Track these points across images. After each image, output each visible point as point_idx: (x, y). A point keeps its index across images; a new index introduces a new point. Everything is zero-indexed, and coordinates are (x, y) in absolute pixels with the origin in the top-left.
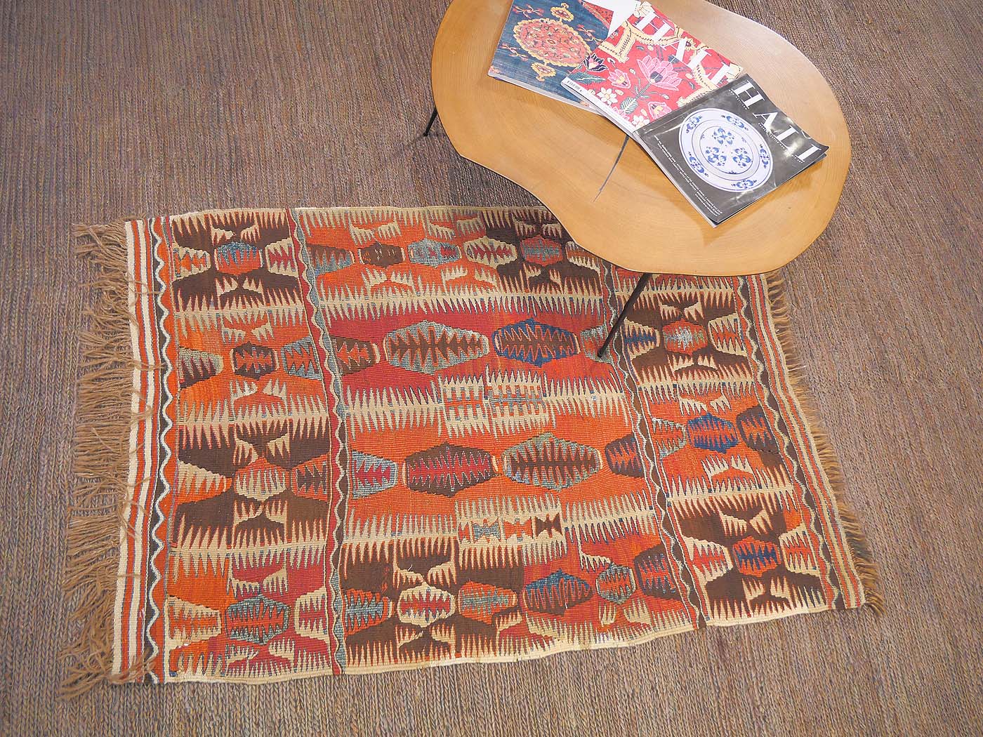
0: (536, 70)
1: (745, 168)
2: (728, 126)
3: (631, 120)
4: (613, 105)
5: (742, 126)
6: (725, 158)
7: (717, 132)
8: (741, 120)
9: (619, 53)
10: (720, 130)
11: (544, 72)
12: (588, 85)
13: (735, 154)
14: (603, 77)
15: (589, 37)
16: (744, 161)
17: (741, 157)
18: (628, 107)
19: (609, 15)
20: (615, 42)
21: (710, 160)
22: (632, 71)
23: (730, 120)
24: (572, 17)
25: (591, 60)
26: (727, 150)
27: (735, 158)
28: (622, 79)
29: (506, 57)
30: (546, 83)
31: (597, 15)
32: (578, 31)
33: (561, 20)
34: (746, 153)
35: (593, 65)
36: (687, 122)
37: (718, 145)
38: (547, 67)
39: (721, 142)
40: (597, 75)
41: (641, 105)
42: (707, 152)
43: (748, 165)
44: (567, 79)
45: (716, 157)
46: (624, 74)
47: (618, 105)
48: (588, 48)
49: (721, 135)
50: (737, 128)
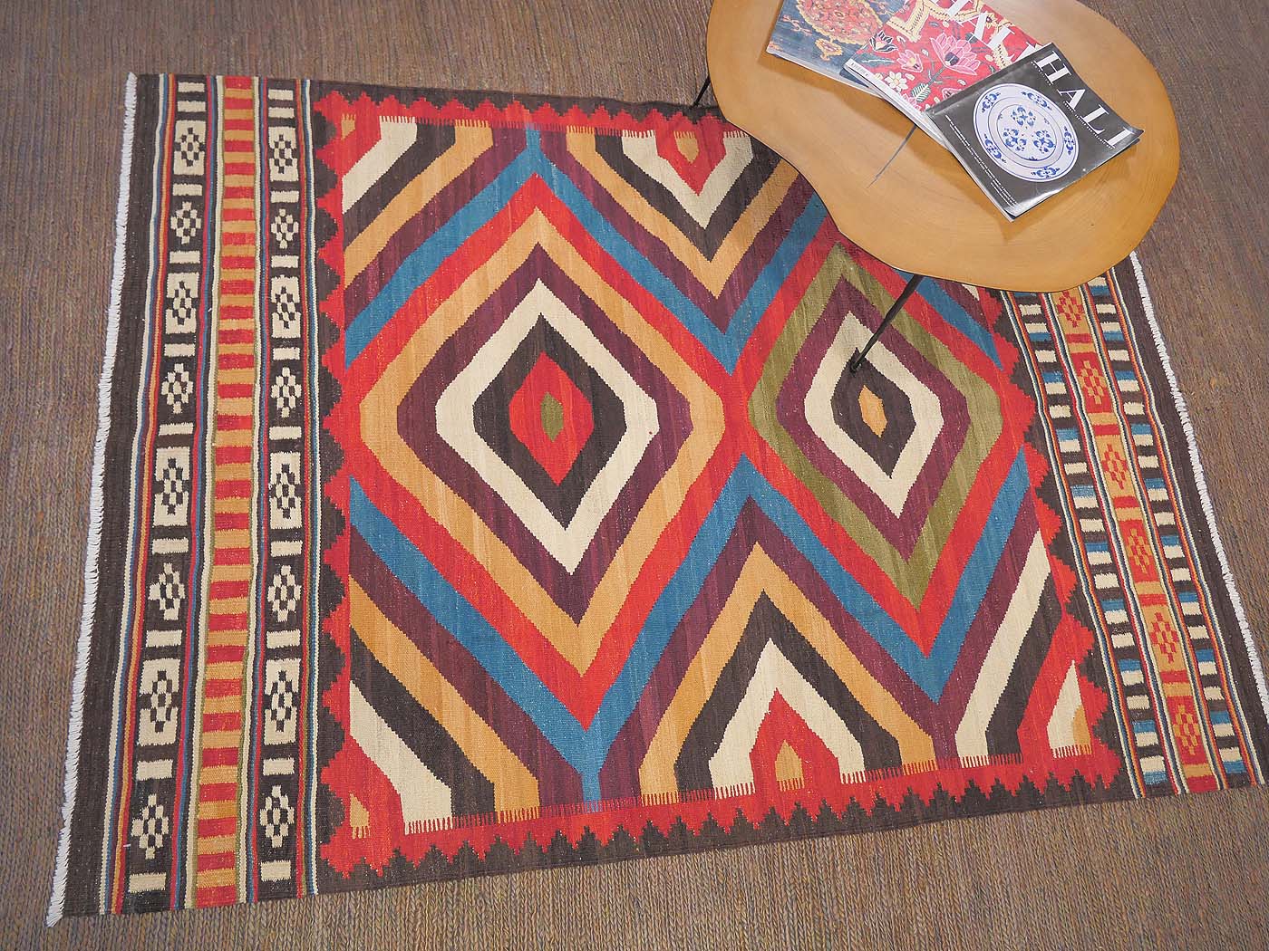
0: (821, 48)
1: (1047, 154)
2: (1029, 105)
4: (902, 91)
5: (1045, 105)
6: (1025, 142)
7: (1016, 111)
8: (1044, 98)
9: (910, 30)
10: (1020, 109)
11: (829, 49)
12: (874, 69)
13: (1036, 138)
14: (892, 59)
16: (1045, 146)
17: (1043, 141)
18: (920, 95)
21: (1008, 144)
22: (924, 51)
23: (1032, 97)
26: (1027, 133)
27: (1036, 142)
29: (788, 32)
34: (1048, 136)
35: (880, 45)
36: (983, 101)
37: (1017, 127)
38: (833, 44)
39: (1021, 123)
42: (1005, 134)
43: (1051, 150)
45: (1015, 140)
46: (915, 55)
47: (908, 92)
49: (1022, 116)
50: (1039, 108)
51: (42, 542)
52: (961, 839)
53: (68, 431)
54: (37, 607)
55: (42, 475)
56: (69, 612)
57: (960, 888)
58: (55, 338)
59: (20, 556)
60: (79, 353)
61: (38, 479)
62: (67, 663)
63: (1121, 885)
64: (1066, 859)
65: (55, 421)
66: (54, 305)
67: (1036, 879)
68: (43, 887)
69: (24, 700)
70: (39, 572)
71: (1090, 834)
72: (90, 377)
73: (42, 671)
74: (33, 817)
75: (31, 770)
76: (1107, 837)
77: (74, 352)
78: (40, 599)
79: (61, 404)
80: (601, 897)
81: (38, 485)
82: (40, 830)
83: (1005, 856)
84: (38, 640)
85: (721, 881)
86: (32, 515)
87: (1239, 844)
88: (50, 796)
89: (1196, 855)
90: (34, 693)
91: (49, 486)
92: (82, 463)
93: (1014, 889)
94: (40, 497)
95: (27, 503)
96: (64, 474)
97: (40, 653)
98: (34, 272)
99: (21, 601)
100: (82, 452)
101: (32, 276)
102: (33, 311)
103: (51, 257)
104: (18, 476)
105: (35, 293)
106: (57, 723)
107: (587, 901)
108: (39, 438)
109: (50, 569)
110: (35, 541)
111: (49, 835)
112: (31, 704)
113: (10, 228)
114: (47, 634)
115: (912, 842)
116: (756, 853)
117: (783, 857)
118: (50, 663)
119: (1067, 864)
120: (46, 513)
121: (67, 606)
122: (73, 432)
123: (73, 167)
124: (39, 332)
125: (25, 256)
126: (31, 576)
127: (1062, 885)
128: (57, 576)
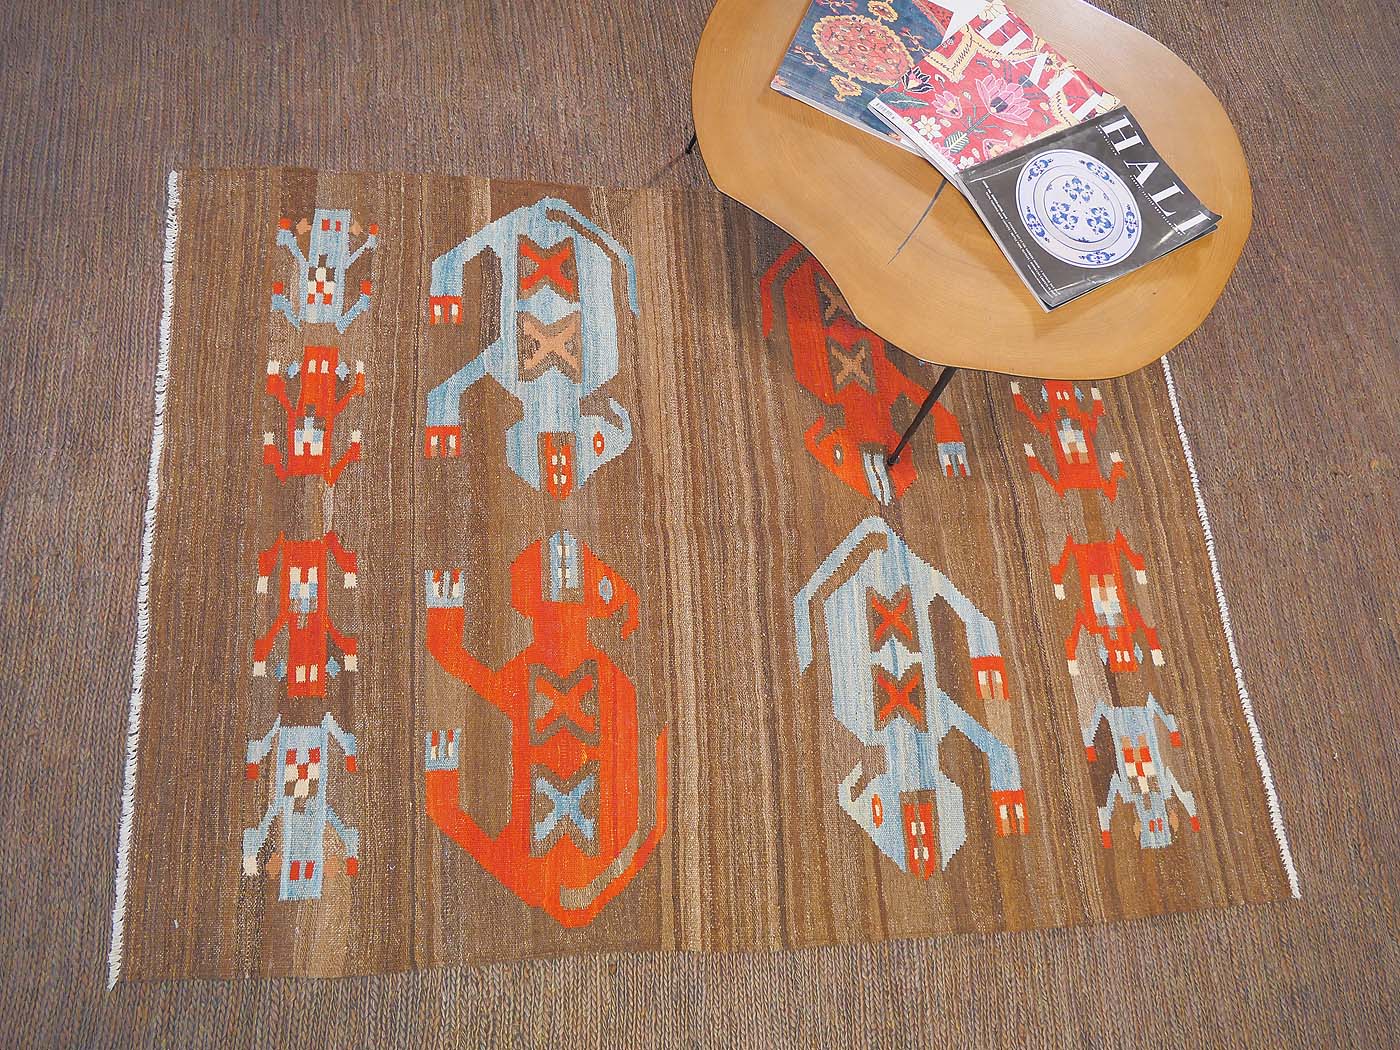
0: (836, 86)
1: (1101, 236)
2: (1087, 176)
3: (957, 162)
4: (934, 140)
5: (1107, 178)
6: (1075, 219)
7: (1070, 183)
8: (1106, 169)
9: (951, 67)
10: (1076, 180)
11: (845, 88)
12: (903, 111)
13: (1091, 215)
14: (926, 101)
15: (914, 46)
16: (1101, 225)
17: (1098, 220)
18: (954, 144)
19: (946, 16)
20: (948, 53)
21: (1056, 220)
22: (966, 95)
23: (1092, 167)
24: (895, 15)
25: (912, 75)
26: (1080, 209)
27: (1089, 221)
28: (952, 105)
29: (797, 65)
30: (847, 104)
31: (931, 16)
32: (900, 35)
33: (880, 19)
34: (1106, 214)
35: (913, 83)
36: (1030, 168)
37: (1069, 201)
38: (852, 83)
39: (1074, 197)
40: (917, 97)
41: (974, 142)
42: (1054, 209)
43: (1108, 231)
44: (876, 101)
45: (1065, 216)
46: (955, 97)
47: (941, 142)
48: (912, 60)
49: (1076, 188)
50: (1099, 180)
51: (36, 609)
52: (1069, 982)
53: (70, 485)
54: (26, 684)
55: (38, 533)
56: (62, 691)
57: (1066, 1038)
58: (64, 377)
59: (11, 625)
60: (90, 396)
61: (34, 538)
62: (56, 749)
63: (1250, 1039)
64: (1188, 1008)
65: (56, 473)
66: (65, 340)
67: (1152, 1030)
68: (20, 1006)
69: (6, 790)
70: (30, 643)
71: (1216, 980)
72: (100, 424)
73: (29, 757)
74: (10, 925)
75: (9, 871)
76: (1236, 983)
77: (84, 394)
78: (30, 675)
79: (65, 455)
80: (656, 1040)
81: (34, 545)
82: (18, 942)
83: (1119, 1002)
84: (25, 722)
85: (793, 1025)
86: (25, 578)
87: (1388, 997)
88: (30, 902)
89: (1337, 1008)
90: (17, 782)
91: (46, 545)
92: (85, 520)
93: (1128, 1041)
94: (35, 558)
95: (20, 564)
96: (64, 533)
97: (26, 736)
98: (45, 302)
99: (8, 676)
100: (86, 508)
101: (43, 307)
102: (41, 347)
103: (65, 285)
104: (11, 533)
105: (44, 326)
106: (41, 818)
107: (640, 1044)
108: (38, 491)
109: (43, 641)
110: (28, 608)
111: (28, 947)
112: (13, 796)
113: (19, 250)
114: (36, 715)
115: (1013, 984)
116: (835, 993)
117: (864, 998)
118: (37, 749)
119: (1189, 1014)
120: (41, 576)
121: (61, 685)
122: (76, 485)
123: (92, 185)
124: (46, 370)
125: (36, 283)
126: (21, 648)
127: (1183, 1038)
128: (51, 650)
